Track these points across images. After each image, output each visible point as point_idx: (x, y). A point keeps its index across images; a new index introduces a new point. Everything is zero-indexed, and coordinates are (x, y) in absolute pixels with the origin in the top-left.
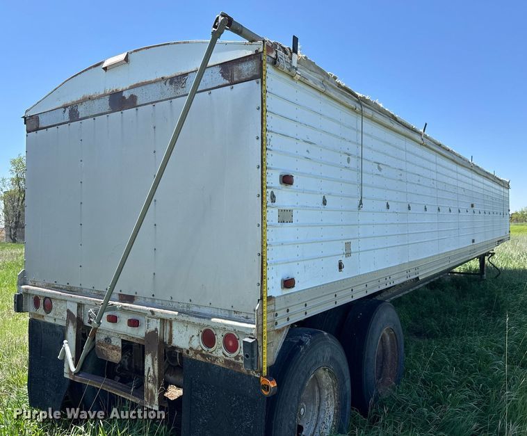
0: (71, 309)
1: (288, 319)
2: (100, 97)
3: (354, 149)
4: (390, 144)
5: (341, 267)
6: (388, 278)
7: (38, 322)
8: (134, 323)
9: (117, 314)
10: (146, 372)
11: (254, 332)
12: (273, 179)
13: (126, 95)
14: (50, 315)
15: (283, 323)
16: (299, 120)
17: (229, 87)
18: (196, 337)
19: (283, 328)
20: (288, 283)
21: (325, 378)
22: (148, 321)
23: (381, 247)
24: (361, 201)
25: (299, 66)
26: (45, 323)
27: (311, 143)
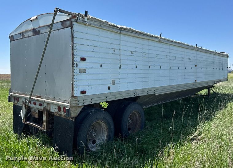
0: (24, 101)
1: (83, 104)
2: (30, 31)
3: (117, 47)
4: (138, 44)
5: (109, 88)
6: (136, 93)
7: (16, 105)
8: (40, 105)
9: (36, 102)
10: (43, 120)
11: (69, 106)
12: (77, 59)
13: (37, 30)
14: (19, 103)
15: (81, 104)
16: (89, 39)
17: (63, 29)
18: (56, 109)
19: (81, 106)
20: (83, 92)
21: (103, 125)
22: (44, 104)
23: (131, 82)
24: (121, 65)
25: (88, 20)
26: (17, 105)
27: (94, 46)
